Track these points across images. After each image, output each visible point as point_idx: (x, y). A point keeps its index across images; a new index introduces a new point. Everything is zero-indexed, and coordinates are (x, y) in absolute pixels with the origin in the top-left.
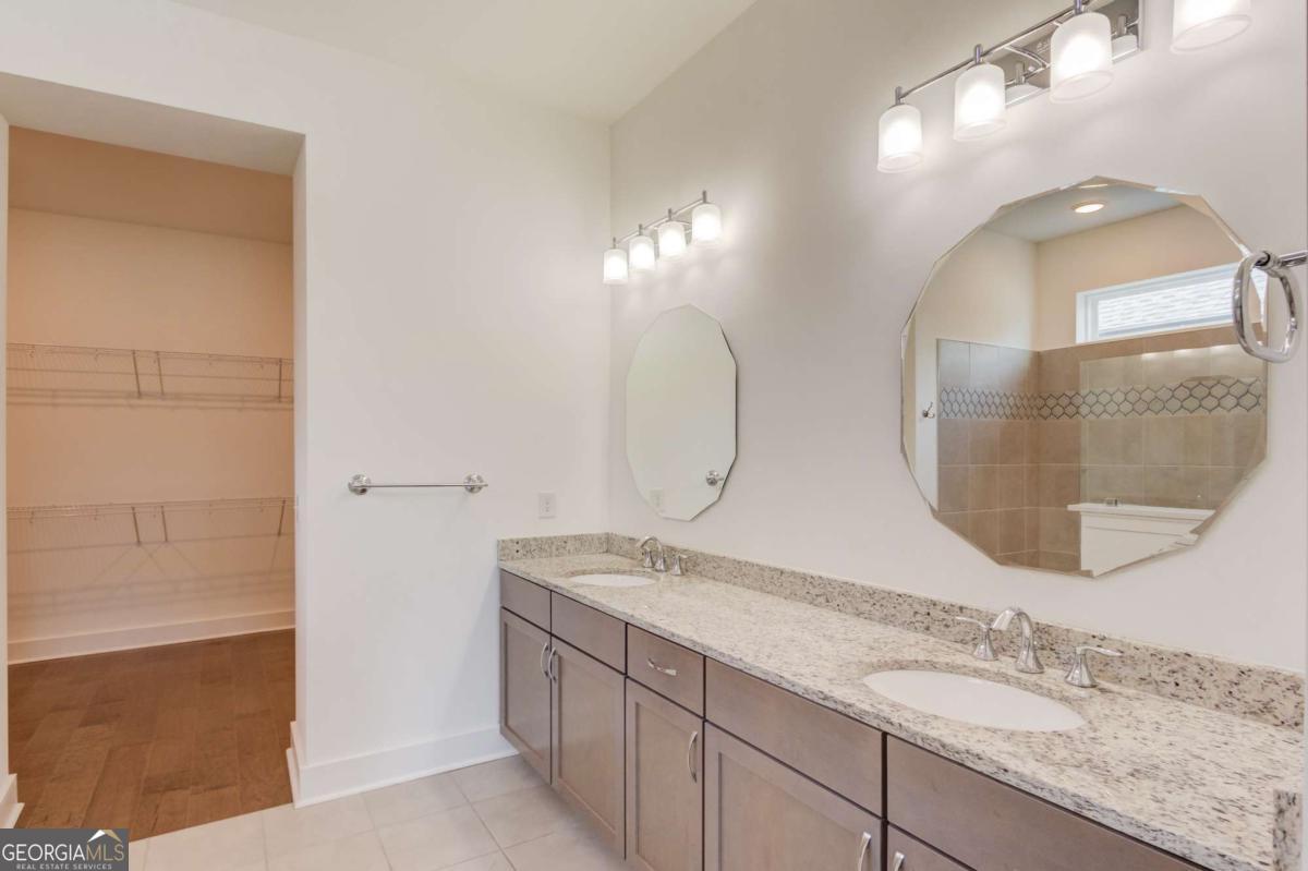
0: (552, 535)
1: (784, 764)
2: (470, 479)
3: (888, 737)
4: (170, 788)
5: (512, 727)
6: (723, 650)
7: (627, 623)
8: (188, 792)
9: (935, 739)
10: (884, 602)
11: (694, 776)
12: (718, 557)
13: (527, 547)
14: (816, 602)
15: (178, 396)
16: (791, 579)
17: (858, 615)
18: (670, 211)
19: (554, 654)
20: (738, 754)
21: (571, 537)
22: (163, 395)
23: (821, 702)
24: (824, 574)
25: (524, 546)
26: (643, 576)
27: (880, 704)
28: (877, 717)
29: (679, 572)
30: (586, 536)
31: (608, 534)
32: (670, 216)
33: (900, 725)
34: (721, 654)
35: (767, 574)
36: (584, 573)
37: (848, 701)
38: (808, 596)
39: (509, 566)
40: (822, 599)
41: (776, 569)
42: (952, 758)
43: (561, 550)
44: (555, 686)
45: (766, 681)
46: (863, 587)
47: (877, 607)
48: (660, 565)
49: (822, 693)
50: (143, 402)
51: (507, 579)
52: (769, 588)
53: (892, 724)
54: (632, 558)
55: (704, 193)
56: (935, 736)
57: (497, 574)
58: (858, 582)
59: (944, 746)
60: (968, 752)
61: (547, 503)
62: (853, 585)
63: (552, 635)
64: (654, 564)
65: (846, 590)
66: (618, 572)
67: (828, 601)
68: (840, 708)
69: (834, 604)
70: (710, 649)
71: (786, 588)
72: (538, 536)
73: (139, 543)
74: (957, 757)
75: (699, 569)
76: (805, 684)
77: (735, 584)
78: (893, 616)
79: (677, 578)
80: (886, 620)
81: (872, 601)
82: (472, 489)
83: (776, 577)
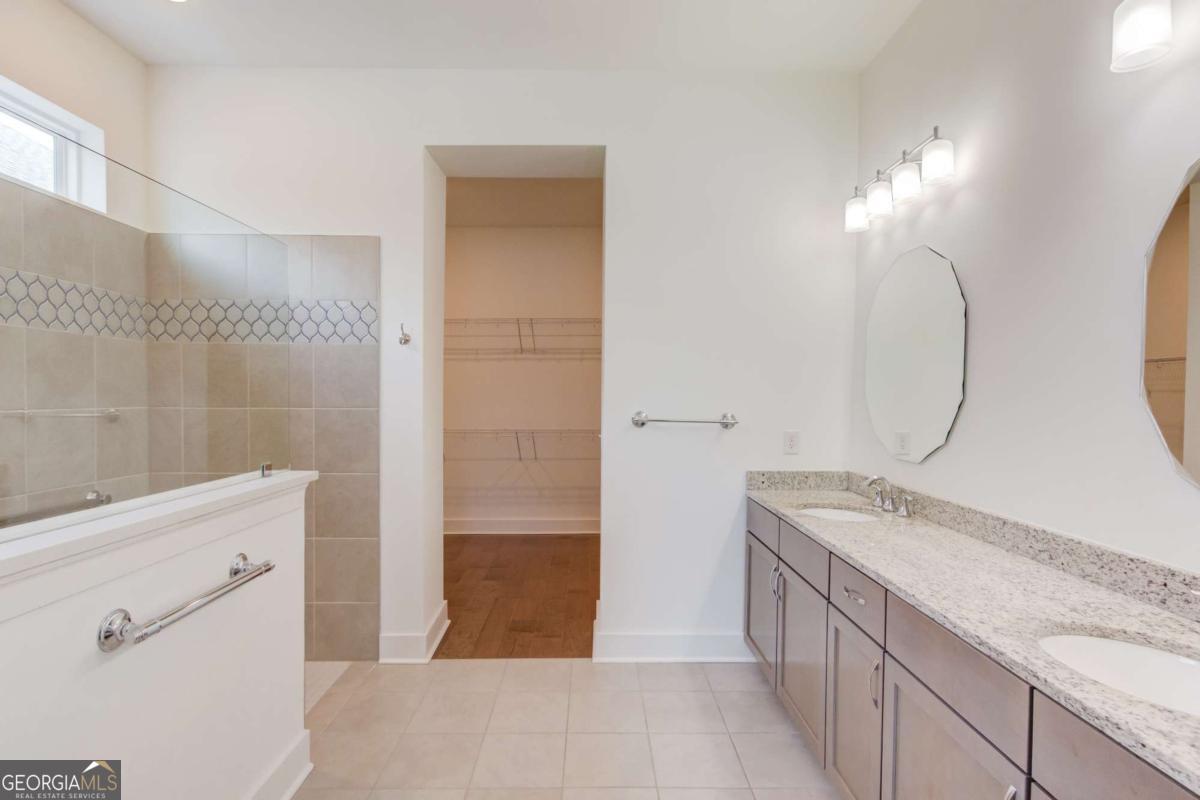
0: (795, 470)
1: (946, 703)
2: (725, 416)
3: (1035, 691)
4: (523, 630)
5: (753, 637)
6: (903, 587)
7: (831, 553)
8: (532, 635)
9: (1076, 700)
10: (1113, 566)
11: (876, 702)
12: (943, 502)
13: (773, 480)
14: (1038, 557)
15: (544, 351)
16: (1013, 531)
17: (1084, 577)
18: (904, 153)
19: (780, 575)
20: (910, 688)
21: (812, 473)
22: (534, 351)
23: (977, 646)
24: (1050, 529)
25: (769, 479)
26: (872, 514)
27: (1037, 658)
28: (1025, 669)
29: (905, 513)
30: (827, 473)
31: (848, 473)
32: (904, 158)
33: (1046, 681)
34: (898, 588)
35: (990, 522)
36: (816, 506)
37: (1002, 650)
38: (1031, 551)
39: (755, 495)
40: (1045, 556)
41: (998, 519)
42: (1091, 722)
43: (803, 485)
44: (780, 604)
45: (933, 619)
46: (1090, 547)
47: (1106, 570)
48: (888, 505)
49: (978, 637)
50: (524, 356)
51: (753, 508)
52: (991, 539)
53: (1038, 678)
54: (867, 497)
55: (936, 129)
56: (1078, 698)
57: (745, 503)
58: (1086, 540)
59: (1085, 709)
60: (1107, 719)
61: (792, 441)
62: (1080, 543)
63: (780, 558)
64: (883, 502)
65: (1072, 548)
66: (848, 508)
67: (1051, 558)
68: (993, 655)
69: (1058, 562)
70: (890, 583)
71: (1008, 540)
72: (782, 470)
73: (520, 459)
74: (1096, 723)
75: (926, 512)
76: (965, 627)
77: (958, 531)
78: (1123, 582)
79: (903, 519)
80: (1115, 587)
81: (1100, 564)
82: (726, 426)
83: (998, 526)
